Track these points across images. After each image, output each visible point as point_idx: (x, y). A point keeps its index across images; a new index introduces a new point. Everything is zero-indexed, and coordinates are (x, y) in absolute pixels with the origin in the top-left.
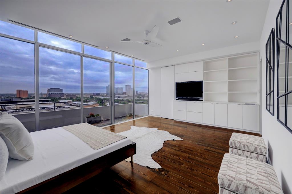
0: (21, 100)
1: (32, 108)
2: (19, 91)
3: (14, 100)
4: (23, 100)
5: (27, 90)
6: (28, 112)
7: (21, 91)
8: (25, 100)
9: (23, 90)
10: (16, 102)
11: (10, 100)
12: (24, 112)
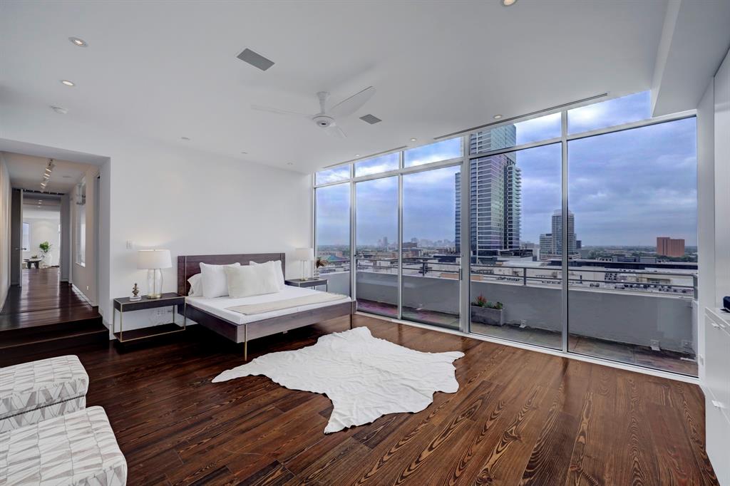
0: (658, 263)
1: (671, 284)
2: (663, 242)
3: (642, 262)
4: (662, 263)
5: (683, 239)
6: (658, 291)
7: (667, 239)
8: (667, 263)
9: (672, 238)
10: (642, 266)
11: (635, 261)
12: (649, 290)
